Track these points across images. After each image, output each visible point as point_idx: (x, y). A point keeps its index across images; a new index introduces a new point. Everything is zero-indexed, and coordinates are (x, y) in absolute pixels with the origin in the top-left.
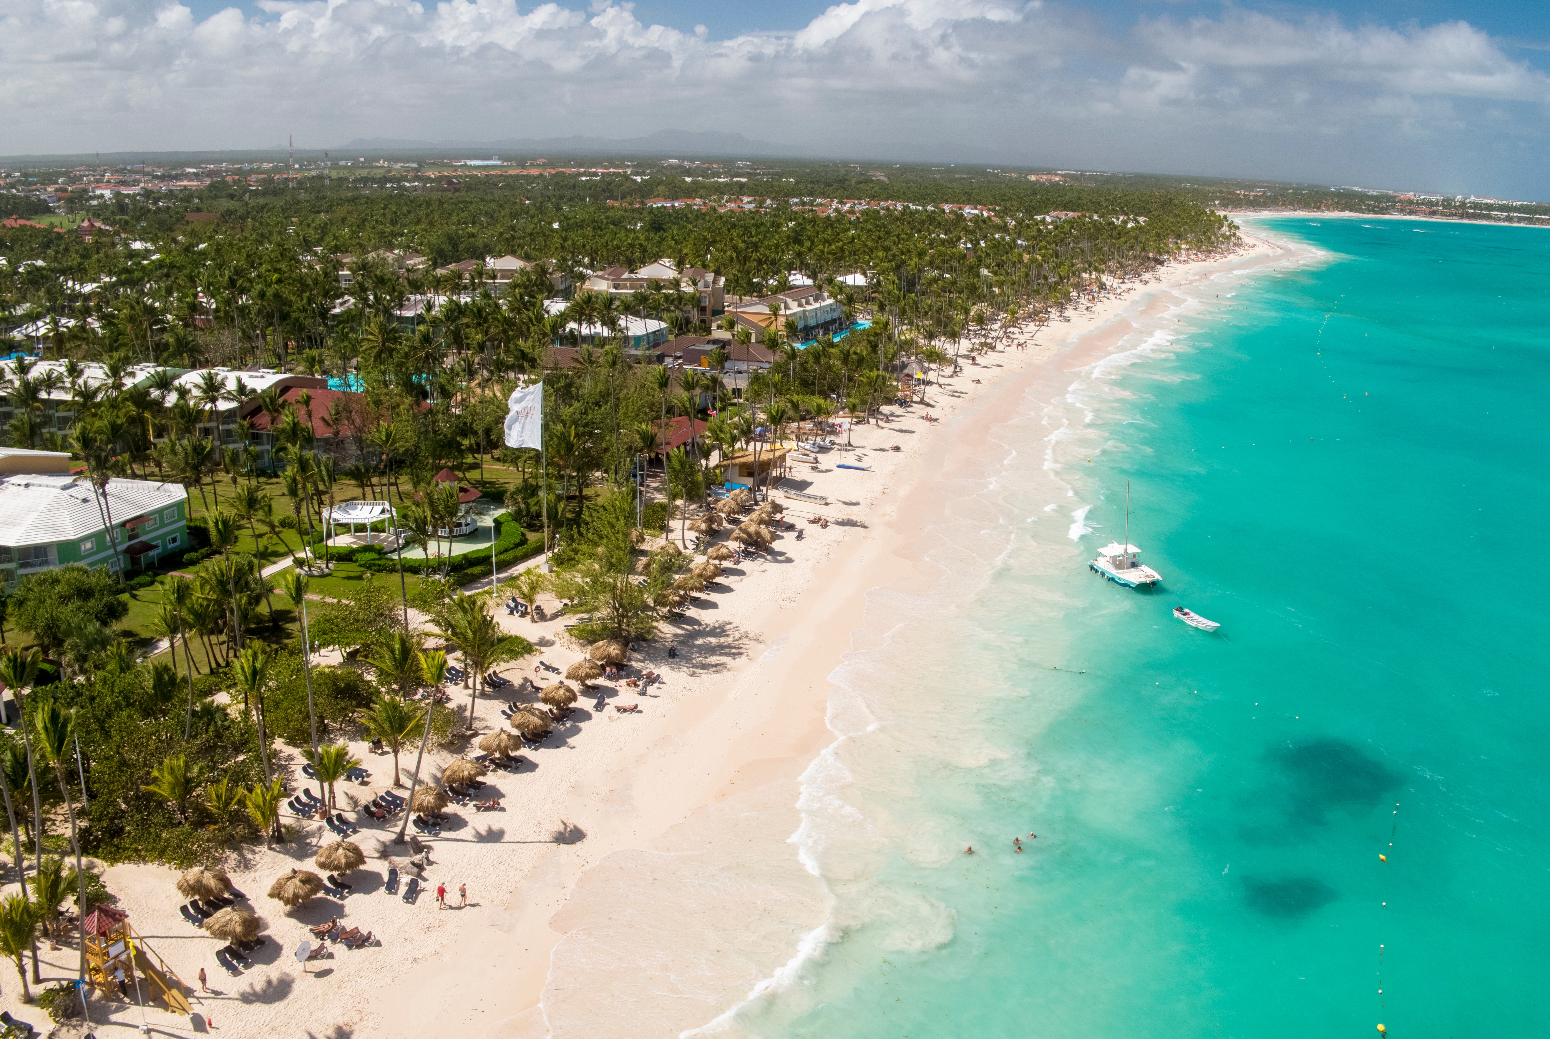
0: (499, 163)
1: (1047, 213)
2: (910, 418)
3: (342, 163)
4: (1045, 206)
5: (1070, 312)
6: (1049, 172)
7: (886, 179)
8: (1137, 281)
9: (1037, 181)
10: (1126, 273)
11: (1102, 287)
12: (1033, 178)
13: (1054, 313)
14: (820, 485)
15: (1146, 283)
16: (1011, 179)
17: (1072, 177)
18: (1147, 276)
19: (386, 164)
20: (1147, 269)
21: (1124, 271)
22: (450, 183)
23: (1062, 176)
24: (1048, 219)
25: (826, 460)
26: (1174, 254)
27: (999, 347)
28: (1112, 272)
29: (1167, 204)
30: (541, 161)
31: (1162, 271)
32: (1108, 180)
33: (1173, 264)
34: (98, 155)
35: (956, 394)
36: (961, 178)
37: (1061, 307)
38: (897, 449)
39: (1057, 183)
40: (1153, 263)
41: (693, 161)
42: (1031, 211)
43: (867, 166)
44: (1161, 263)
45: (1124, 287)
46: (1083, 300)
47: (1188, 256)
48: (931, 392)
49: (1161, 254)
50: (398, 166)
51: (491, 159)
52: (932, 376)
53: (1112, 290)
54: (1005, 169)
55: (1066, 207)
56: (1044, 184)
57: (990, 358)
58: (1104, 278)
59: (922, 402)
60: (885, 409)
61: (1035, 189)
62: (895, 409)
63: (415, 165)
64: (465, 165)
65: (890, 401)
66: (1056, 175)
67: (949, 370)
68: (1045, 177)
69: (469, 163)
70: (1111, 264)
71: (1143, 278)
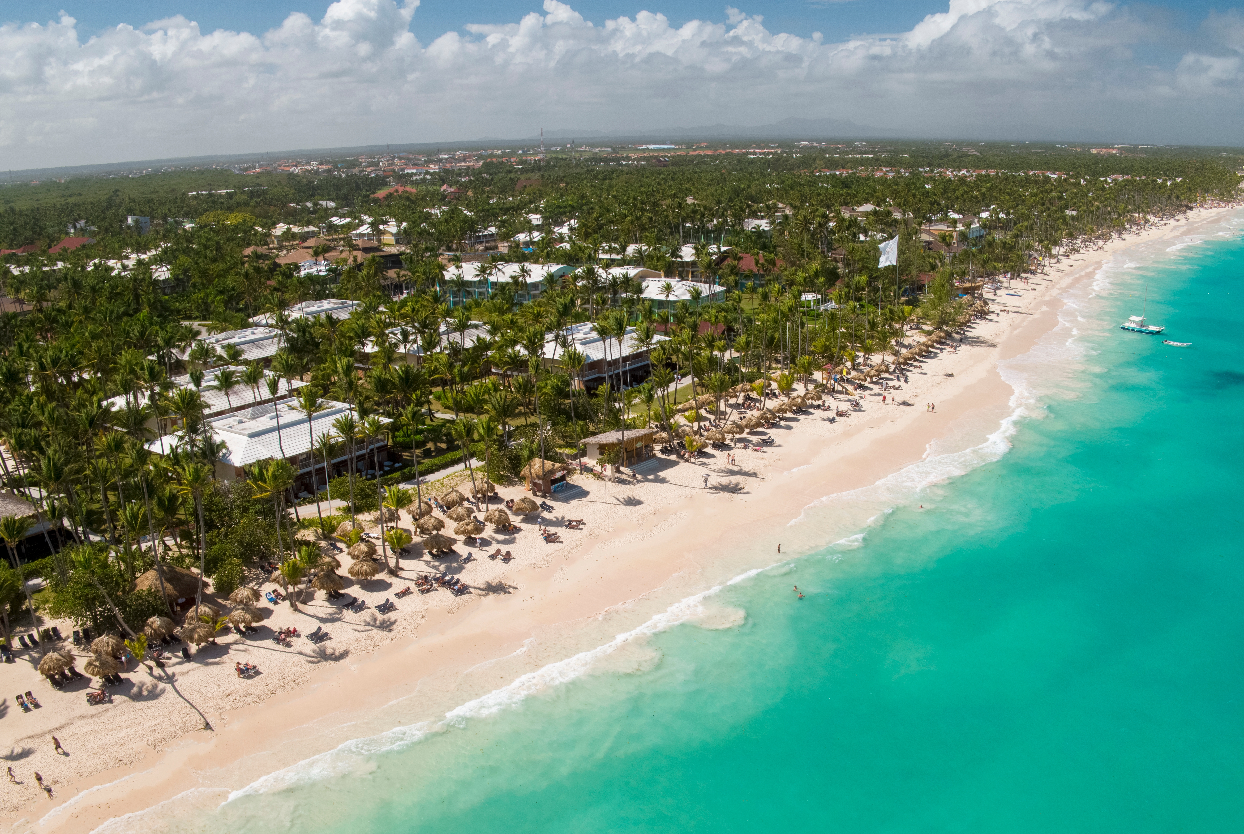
0: (672, 146)
1: (1108, 176)
2: (1037, 279)
3: (553, 149)
4: (1107, 172)
5: (1125, 236)
6: (1107, 146)
7: (978, 154)
8: (1172, 220)
9: (1098, 154)
10: (1164, 215)
11: (1147, 221)
12: (1094, 151)
13: (1115, 235)
14: (998, 299)
15: (1178, 220)
16: (1077, 152)
17: (1127, 150)
18: (1180, 216)
19: (587, 149)
20: (1180, 212)
21: (1163, 214)
22: (659, 161)
23: (1118, 149)
24: (1109, 180)
25: (999, 292)
26: (1203, 203)
27: (1082, 251)
28: (1154, 214)
29: (1200, 169)
30: (704, 145)
31: (1190, 213)
32: (1157, 152)
33: (1201, 210)
34: (388, 146)
35: (1059, 271)
36: (1037, 153)
37: (1120, 233)
38: (1034, 290)
39: (1115, 154)
40: (1184, 208)
41: (819, 142)
42: (1096, 174)
43: (960, 144)
44: (1191, 209)
45: (1162, 222)
46: (1134, 229)
47: (1212, 204)
48: (1046, 269)
49: (1191, 202)
50: (597, 150)
51: (664, 144)
52: (1047, 263)
53: (1153, 224)
54: (1071, 145)
55: (1122, 172)
56: (1104, 155)
57: (1077, 256)
58: (1148, 217)
59: (1042, 273)
60: (1024, 275)
61: (1097, 159)
62: (1029, 275)
63: (609, 149)
64: (647, 149)
65: (1026, 271)
66: (1113, 148)
67: (1055, 260)
68: (1104, 150)
69: (650, 147)
70: (1154, 208)
71: (1176, 218)
